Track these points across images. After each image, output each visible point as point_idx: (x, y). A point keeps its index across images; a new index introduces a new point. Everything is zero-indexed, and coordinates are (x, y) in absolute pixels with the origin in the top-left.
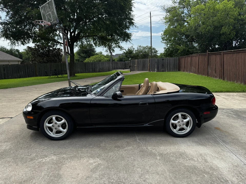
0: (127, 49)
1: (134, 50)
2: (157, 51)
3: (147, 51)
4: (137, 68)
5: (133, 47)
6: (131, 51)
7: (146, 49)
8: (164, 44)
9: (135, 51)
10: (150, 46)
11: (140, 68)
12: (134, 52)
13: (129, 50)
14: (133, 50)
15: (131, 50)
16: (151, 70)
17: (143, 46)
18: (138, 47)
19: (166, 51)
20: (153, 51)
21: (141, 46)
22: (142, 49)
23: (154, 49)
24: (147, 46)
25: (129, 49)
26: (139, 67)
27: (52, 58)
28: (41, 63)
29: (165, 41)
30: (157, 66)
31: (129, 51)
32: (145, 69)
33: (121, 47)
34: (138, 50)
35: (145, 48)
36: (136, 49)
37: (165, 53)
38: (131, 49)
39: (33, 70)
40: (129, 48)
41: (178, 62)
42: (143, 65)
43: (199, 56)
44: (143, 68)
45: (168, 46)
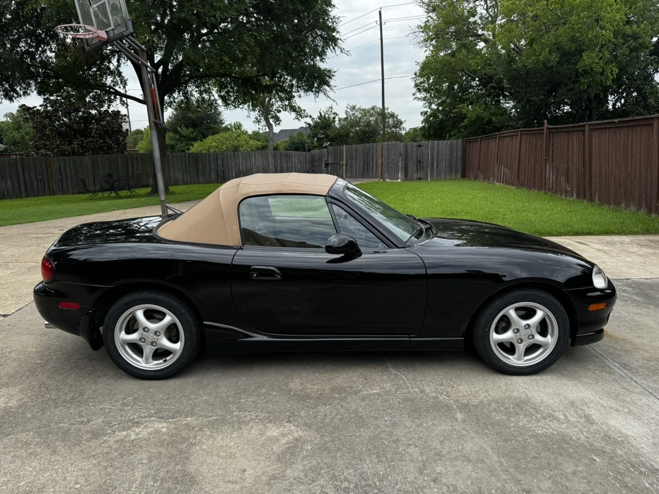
0: (316, 116)
1: (337, 119)
2: (401, 123)
3: (372, 122)
4: (346, 171)
5: (333, 111)
6: (329, 120)
7: (371, 115)
8: (421, 103)
9: (340, 120)
10: (381, 107)
11: (356, 169)
12: (337, 124)
13: (320, 117)
14: (334, 118)
15: (329, 118)
16: (386, 175)
17: (363, 108)
18: (348, 110)
19: (426, 121)
20: (391, 121)
21: (357, 107)
22: (360, 115)
23: (392, 116)
24: (373, 108)
25: (323, 114)
26: (352, 166)
27: (97, 140)
28: (65, 155)
29: (423, 95)
30: (402, 164)
31: (323, 122)
32: (371, 171)
33: (299, 108)
34: (347, 118)
35: (369, 112)
36: (343, 116)
37: (424, 127)
38: (327, 115)
39: (40, 177)
40: (322, 112)
41: (460, 152)
42: (364, 161)
43: (521, 135)
44: (364, 169)
45: (434, 107)
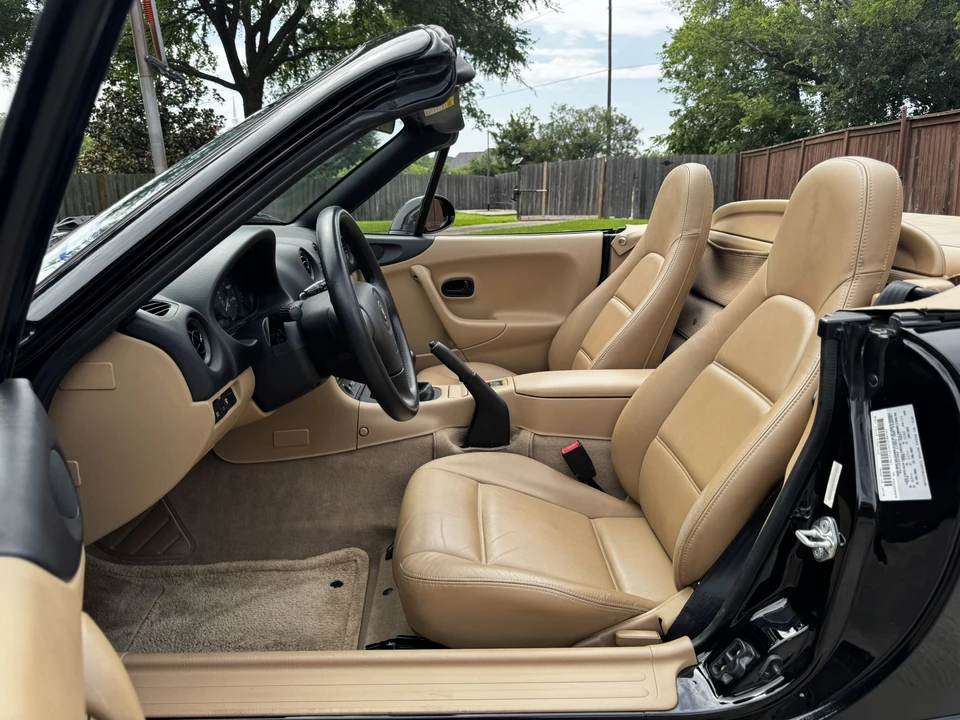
0: (505, 121)
1: (536, 126)
2: (637, 132)
3: (591, 131)
4: (547, 203)
5: (532, 114)
6: (525, 128)
7: (590, 120)
8: (672, 96)
9: (541, 127)
10: (606, 107)
11: (562, 200)
12: (537, 135)
13: (512, 123)
14: (533, 124)
15: (525, 124)
16: (610, 209)
17: (577, 108)
18: (555, 112)
19: (679, 125)
20: (620, 129)
21: (568, 107)
22: (572, 120)
23: (623, 121)
24: (593, 109)
25: (516, 119)
26: (556, 196)
27: (177, 152)
28: (127, 172)
29: (676, 83)
30: (637, 193)
31: (515, 130)
32: (586, 204)
33: (482, 112)
34: (552, 124)
35: (586, 114)
36: (546, 121)
37: (674, 135)
38: (522, 120)
39: (89, 204)
40: (514, 115)
41: (732, 174)
42: (576, 187)
43: (849, 138)
44: (574, 200)
45: (691, 103)
